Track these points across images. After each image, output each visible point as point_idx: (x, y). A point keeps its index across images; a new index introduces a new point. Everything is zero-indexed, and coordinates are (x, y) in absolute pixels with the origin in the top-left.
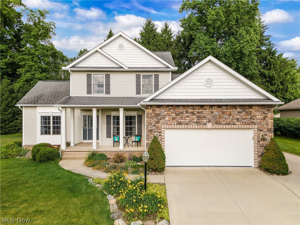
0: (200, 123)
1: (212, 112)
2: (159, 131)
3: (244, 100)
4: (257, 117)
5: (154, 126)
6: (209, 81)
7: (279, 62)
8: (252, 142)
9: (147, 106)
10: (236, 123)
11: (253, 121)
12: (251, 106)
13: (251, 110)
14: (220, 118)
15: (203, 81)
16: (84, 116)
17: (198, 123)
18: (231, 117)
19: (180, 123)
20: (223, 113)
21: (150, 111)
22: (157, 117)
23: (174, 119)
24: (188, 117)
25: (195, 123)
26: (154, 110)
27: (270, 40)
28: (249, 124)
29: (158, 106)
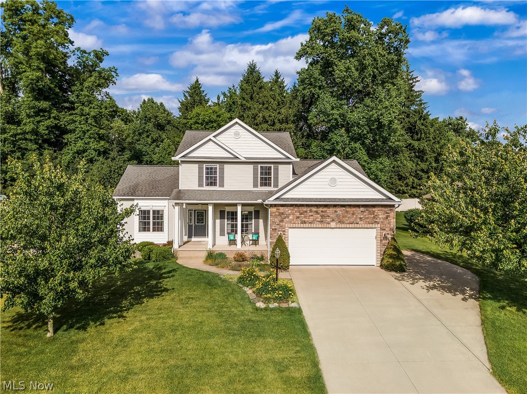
0: (323, 223)
1: (336, 211)
2: (283, 230)
3: (367, 200)
4: (380, 216)
5: (278, 224)
6: (333, 180)
7: (432, 130)
8: (375, 241)
9: (271, 206)
10: (360, 222)
11: (376, 220)
12: (374, 206)
13: (373, 210)
14: (343, 217)
15: (328, 180)
16: (189, 210)
17: (322, 222)
18: (355, 216)
19: (304, 222)
20: (347, 212)
21: (274, 209)
22: (281, 216)
23: (298, 217)
24: (312, 216)
25: (319, 222)
26: (278, 209)
27: (422, 97)
28: (372, 224)
29: (282, 206)
